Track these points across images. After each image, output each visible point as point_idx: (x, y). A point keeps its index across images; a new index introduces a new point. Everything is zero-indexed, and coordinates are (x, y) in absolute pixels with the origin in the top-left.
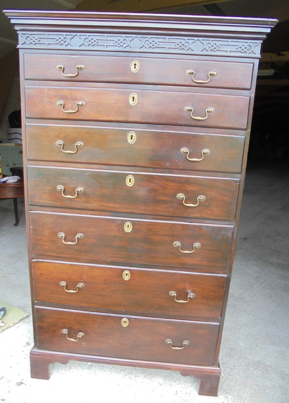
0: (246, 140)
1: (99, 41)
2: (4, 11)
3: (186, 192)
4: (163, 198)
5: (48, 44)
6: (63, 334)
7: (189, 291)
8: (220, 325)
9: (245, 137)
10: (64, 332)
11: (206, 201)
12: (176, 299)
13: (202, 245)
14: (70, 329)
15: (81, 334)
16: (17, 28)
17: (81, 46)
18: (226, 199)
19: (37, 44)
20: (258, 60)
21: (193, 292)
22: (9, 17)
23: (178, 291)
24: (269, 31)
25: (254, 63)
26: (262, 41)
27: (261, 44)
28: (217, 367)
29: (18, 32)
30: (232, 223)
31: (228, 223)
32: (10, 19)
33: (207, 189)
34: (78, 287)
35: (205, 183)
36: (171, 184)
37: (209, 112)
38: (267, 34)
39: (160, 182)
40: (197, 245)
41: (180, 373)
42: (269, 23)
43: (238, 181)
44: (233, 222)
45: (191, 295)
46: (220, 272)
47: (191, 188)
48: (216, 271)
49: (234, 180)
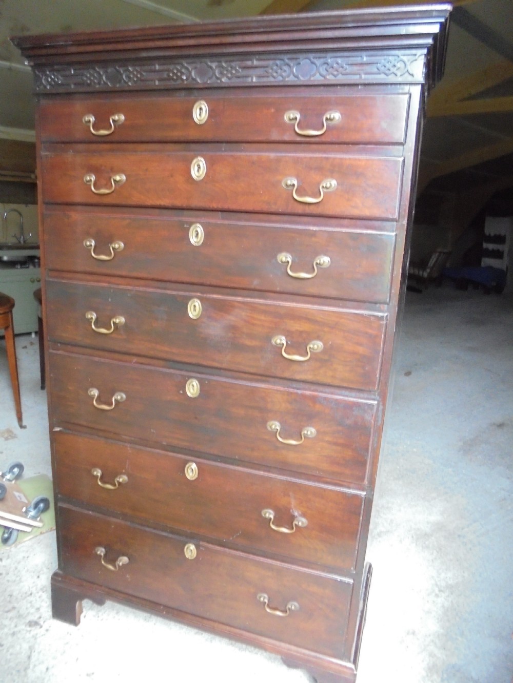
0: (399, 240)
1: (146, 73)
3: (288, 334)
4: (248, 342)
6: (96, 553)
7: (296, 514)
8: (353, 584)
9: (396, 235)
10: (99, 553)
11: (325, 351)
12: (273, 523)
13: (318, 431)
14: (108, 548)
15: (124, 560)
18: (361, 350)
20: (419, 88)
21: (304, 515)
23: (277, 510)
24: (436, 29)
25: (411, 94)
26: (425, 51)
27: (423, 57)
28: (350, 661)
30: (373, 397)
31: (366, 395)
33: (326, 329)
34: (118, 482)
35: (322, 318)
36: (263, 318)
37: (326, 188)
38: (435, 36)
39: (243, 314)
40: (310, 431)
41: (282, 658)
42: (435, 14)
43: (382, 317)
44: (375, 395)
45: (301, 522)
46: (352, 485)
47: (296, 326)
48: (345, 484)
49: (377, 317)
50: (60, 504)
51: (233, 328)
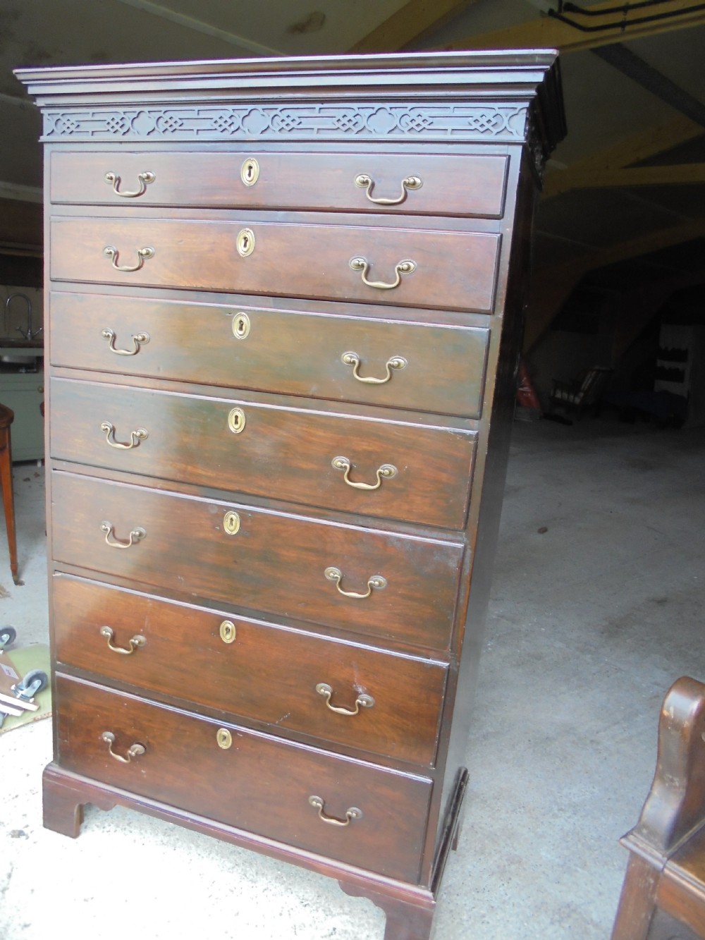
0: (493, 338)
1: (184, 121)
2: (15, 71)
3: (352, 454)
4: (303, 465)
5: (93, 132)
6: (102, 740)
7: (360, 690)
8: (433, 784)
9: (490, 331)
10: (105, 738)
11: (399, 478)
12: (331, 702)
13: (389, 582)
14: (118, 733)
15: (137, 749)
16: (40, 102)
17: (151, 134)
18: (444, 477)
19: (73, 134)
20: (520, 149)
21: (369, 692)
22: (24, 83)
23: (335, 684)
24: (539, 77)
25: (510, 156)
26: (527, 104)
27: (525, 111)
28: (427, 889)
29: (42, 111)
30: (459, 538)
31: (450, 536)
32: (27, 85)
33: (401, 450)
34: (133, 644)
35: (395, 435)
36: (321, 433)
37: (403, 269)
38: (539, 87)
39: (298, 428)
40: (377, 580)
41: (339, 883)
42: (537, 59)
43: (471, 435)
44: (461, 536)
45: (364, 699)
46: (432, 653)
47: (363, 445)
48: (423, 651)
49: (464, 435)
50: (58, 673)
51: (285, 446)
